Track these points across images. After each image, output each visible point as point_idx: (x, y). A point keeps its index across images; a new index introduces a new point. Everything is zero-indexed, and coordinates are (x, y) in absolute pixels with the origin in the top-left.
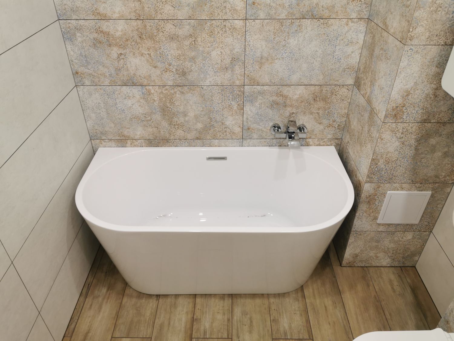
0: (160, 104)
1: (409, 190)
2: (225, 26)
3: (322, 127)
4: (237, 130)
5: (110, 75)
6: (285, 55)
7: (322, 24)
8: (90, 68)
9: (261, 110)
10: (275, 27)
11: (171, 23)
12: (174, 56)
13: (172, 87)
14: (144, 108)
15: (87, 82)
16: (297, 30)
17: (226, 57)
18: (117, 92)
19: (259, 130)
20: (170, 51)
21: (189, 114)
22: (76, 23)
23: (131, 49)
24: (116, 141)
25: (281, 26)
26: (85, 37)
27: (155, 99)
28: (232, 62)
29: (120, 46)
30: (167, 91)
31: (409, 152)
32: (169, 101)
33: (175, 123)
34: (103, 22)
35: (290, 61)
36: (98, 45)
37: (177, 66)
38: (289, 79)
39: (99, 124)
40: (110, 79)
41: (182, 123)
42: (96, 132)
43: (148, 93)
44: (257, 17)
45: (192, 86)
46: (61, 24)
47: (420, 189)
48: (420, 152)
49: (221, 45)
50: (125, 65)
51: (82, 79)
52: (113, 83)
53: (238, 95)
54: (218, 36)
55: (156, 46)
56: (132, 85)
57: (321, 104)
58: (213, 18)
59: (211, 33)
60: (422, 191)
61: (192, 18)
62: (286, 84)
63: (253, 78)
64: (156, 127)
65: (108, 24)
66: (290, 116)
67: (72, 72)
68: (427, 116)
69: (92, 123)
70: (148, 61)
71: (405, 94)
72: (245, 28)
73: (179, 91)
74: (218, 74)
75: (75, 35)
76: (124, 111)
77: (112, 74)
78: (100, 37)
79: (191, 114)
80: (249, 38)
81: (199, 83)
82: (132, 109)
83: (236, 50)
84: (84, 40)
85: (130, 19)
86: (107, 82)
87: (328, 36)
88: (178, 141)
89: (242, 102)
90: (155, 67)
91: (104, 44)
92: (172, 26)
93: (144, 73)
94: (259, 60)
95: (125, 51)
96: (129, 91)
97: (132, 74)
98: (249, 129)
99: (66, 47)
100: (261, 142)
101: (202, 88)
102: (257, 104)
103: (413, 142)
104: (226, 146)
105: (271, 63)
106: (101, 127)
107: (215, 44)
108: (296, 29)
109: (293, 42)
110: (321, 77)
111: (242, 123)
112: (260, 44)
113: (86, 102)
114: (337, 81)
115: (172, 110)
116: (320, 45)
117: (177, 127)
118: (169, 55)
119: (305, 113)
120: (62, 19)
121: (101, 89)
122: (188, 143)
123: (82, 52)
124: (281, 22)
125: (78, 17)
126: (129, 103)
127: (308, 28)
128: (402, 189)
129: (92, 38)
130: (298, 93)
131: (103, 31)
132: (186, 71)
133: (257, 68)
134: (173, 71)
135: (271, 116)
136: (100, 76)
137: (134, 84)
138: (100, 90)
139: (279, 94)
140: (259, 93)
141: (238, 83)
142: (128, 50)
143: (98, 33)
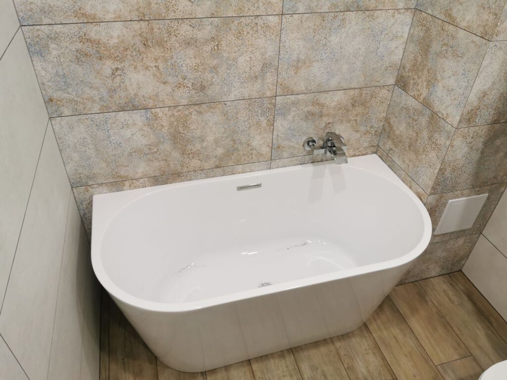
0: (170, 130)
1: (469, 196)
2: (257, 24)
3: (358, 135)
4: (265, 150)
5: (100, 98)
6: (324, 56)
7: (367, 16)
8: (70, 92)
9: (293, 124)
10: (315, 22)
11: (187, 24)
12: (190, 67)
13: (187, 106)
14: (148, 137)
15: (67, 112)
16: (339, 26)
17: (256, 63)
18: (111, 121)
19: (291, 147)
20: (185, 60)
21: (208, 138)
22: (48, 30)
23: (132, 62)
24: (109, 184)
25: (322, 21)
26: (63, 49)
27: (164, 124)
28: (263, 68)
29: (115, 59)
30: (180, 113)
31: (475, 156)
32: (182, 125)
33: (189, 152)
34: (90, 26)
35: (330, 63)
36: (83, 59)
37: (194, 79)
38: (327, 84)
39: (84, 166)
40: (100, 104)
41: (198, 150)
42: (80, 177)
43: (155, 118)
44: (296, 11)
45: (212, 103)
46: (24, 33)
47: (478, 193)
48: (485, 155)
49: (251, 49)
50: (123, 83)
51: (58, 107)
52: (106, 109)
53: (269, 109)
54: (248, 37)
55: (166, 55)
56: (132, 109)
57: (359, 109)
58: (241, 15)
59: (239, 34)
60: (479, 194)
61: (215, 15)
62: (323, 91)
63: (287, 86)
64: (164, 160)
65: (98, 29)
66: (326, 126)
67: (44, 100)
68: (497, 117)
69: (74, 166)
70: (154, 75)
71: (482, 96)
72: (280, 26)
73: (196, 111)
74: (245, 85)
75: (47, 46)
76: (121, 145)
77: (103, 97)
78: (87, 48)
79: (210, 138)
80: (285, 37)
81: (222, 98)
82: (132, 141)
83: (268, 54)
84: (62, 53)
85: (130, 21)
86: (96, 109)
87: (372, 31)
88: (193, 173)
89: (272, 117)
90: (165, 83)
91: (91, 57)
92: (189, 28)
93: (149, 91)
94: (295, 64)
95: (122, 65)
96: (127, 118)
97: (132, 95)
98: (279, 147)
99: (33, 66)
100: (291, 160)
101: (225, 104)
102: (290, 117)
103: (480, 145)
104: (251, 171)
105: (308, 67)
106: (87, 169)
107: (243, 48)
108: (339, 24)
109: (334, 39)
110: (362, 78)
111: (271, 141)
112: (297, 45)
113: (65, 139)
114: (378, 81)
115: (185, 136)
116: (363, 42)
117: (191, 156)
118: (184, 65)
119: (341, 122)
120: (26, 24)
121: (87, 119)
122: (205, 174)
123: (59, 70)
124: (322, 15)
125: (52, 20)
126: (128, 133)
127: (352, 22)
128: (463, 195)
129: (74, 50)
130: (336, 99)
131: (90, 39)
132: (206, 85)
133: (293, 73)
134: (188, 86)
135: (305, 129)
136: (85, 101)
137: (135, 108)
138: (85, 120)
139: (316, 103)
140: (293, 103)
141: (268, 94)
142: (126, 63)
143: (83, 43)
